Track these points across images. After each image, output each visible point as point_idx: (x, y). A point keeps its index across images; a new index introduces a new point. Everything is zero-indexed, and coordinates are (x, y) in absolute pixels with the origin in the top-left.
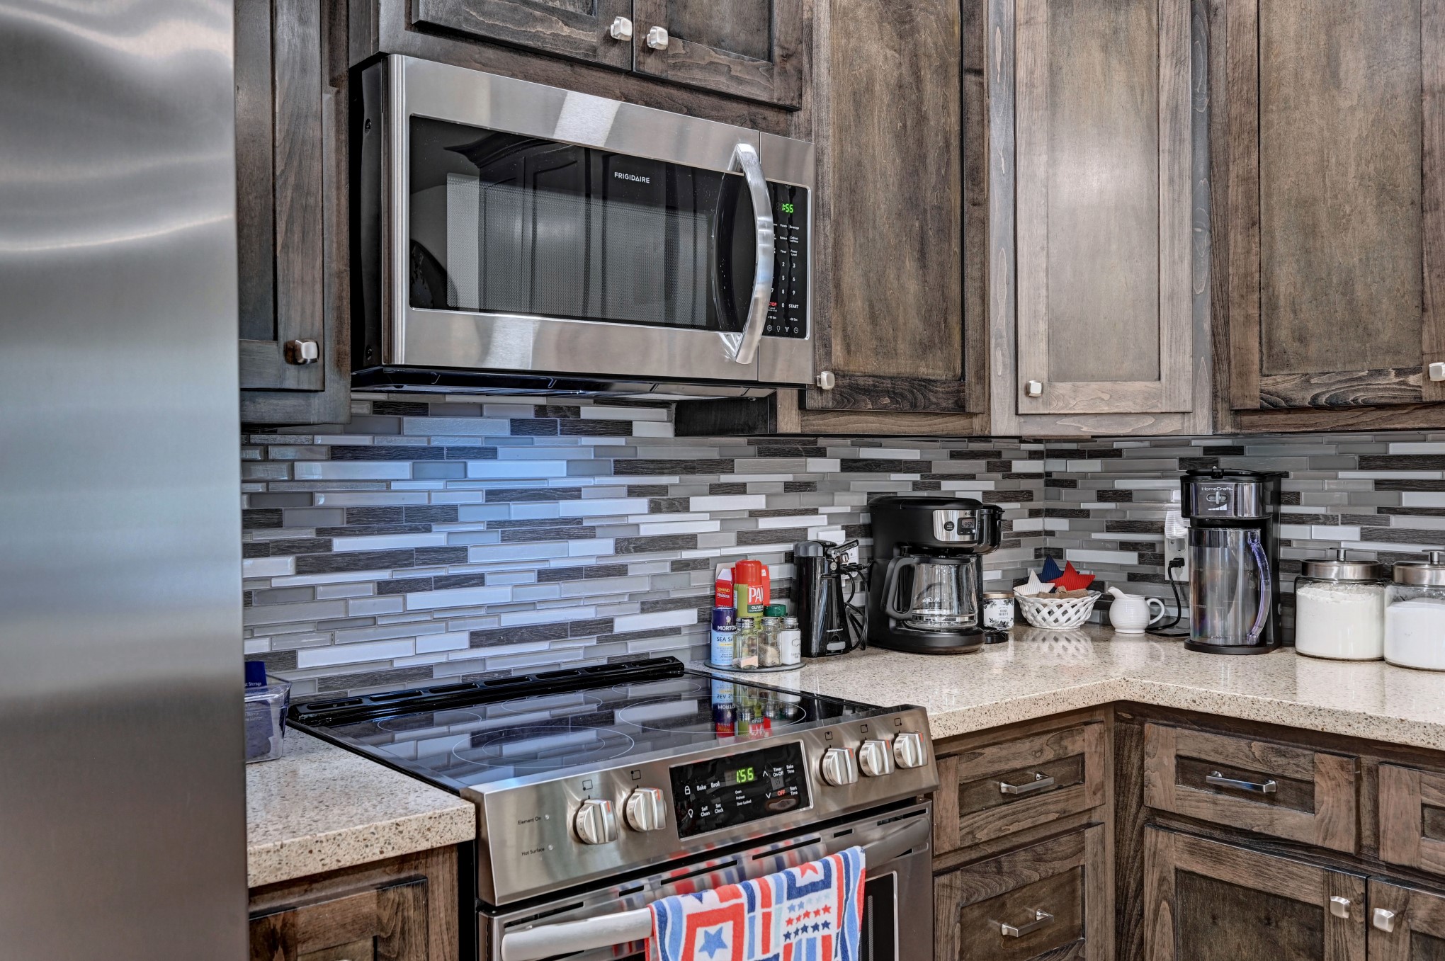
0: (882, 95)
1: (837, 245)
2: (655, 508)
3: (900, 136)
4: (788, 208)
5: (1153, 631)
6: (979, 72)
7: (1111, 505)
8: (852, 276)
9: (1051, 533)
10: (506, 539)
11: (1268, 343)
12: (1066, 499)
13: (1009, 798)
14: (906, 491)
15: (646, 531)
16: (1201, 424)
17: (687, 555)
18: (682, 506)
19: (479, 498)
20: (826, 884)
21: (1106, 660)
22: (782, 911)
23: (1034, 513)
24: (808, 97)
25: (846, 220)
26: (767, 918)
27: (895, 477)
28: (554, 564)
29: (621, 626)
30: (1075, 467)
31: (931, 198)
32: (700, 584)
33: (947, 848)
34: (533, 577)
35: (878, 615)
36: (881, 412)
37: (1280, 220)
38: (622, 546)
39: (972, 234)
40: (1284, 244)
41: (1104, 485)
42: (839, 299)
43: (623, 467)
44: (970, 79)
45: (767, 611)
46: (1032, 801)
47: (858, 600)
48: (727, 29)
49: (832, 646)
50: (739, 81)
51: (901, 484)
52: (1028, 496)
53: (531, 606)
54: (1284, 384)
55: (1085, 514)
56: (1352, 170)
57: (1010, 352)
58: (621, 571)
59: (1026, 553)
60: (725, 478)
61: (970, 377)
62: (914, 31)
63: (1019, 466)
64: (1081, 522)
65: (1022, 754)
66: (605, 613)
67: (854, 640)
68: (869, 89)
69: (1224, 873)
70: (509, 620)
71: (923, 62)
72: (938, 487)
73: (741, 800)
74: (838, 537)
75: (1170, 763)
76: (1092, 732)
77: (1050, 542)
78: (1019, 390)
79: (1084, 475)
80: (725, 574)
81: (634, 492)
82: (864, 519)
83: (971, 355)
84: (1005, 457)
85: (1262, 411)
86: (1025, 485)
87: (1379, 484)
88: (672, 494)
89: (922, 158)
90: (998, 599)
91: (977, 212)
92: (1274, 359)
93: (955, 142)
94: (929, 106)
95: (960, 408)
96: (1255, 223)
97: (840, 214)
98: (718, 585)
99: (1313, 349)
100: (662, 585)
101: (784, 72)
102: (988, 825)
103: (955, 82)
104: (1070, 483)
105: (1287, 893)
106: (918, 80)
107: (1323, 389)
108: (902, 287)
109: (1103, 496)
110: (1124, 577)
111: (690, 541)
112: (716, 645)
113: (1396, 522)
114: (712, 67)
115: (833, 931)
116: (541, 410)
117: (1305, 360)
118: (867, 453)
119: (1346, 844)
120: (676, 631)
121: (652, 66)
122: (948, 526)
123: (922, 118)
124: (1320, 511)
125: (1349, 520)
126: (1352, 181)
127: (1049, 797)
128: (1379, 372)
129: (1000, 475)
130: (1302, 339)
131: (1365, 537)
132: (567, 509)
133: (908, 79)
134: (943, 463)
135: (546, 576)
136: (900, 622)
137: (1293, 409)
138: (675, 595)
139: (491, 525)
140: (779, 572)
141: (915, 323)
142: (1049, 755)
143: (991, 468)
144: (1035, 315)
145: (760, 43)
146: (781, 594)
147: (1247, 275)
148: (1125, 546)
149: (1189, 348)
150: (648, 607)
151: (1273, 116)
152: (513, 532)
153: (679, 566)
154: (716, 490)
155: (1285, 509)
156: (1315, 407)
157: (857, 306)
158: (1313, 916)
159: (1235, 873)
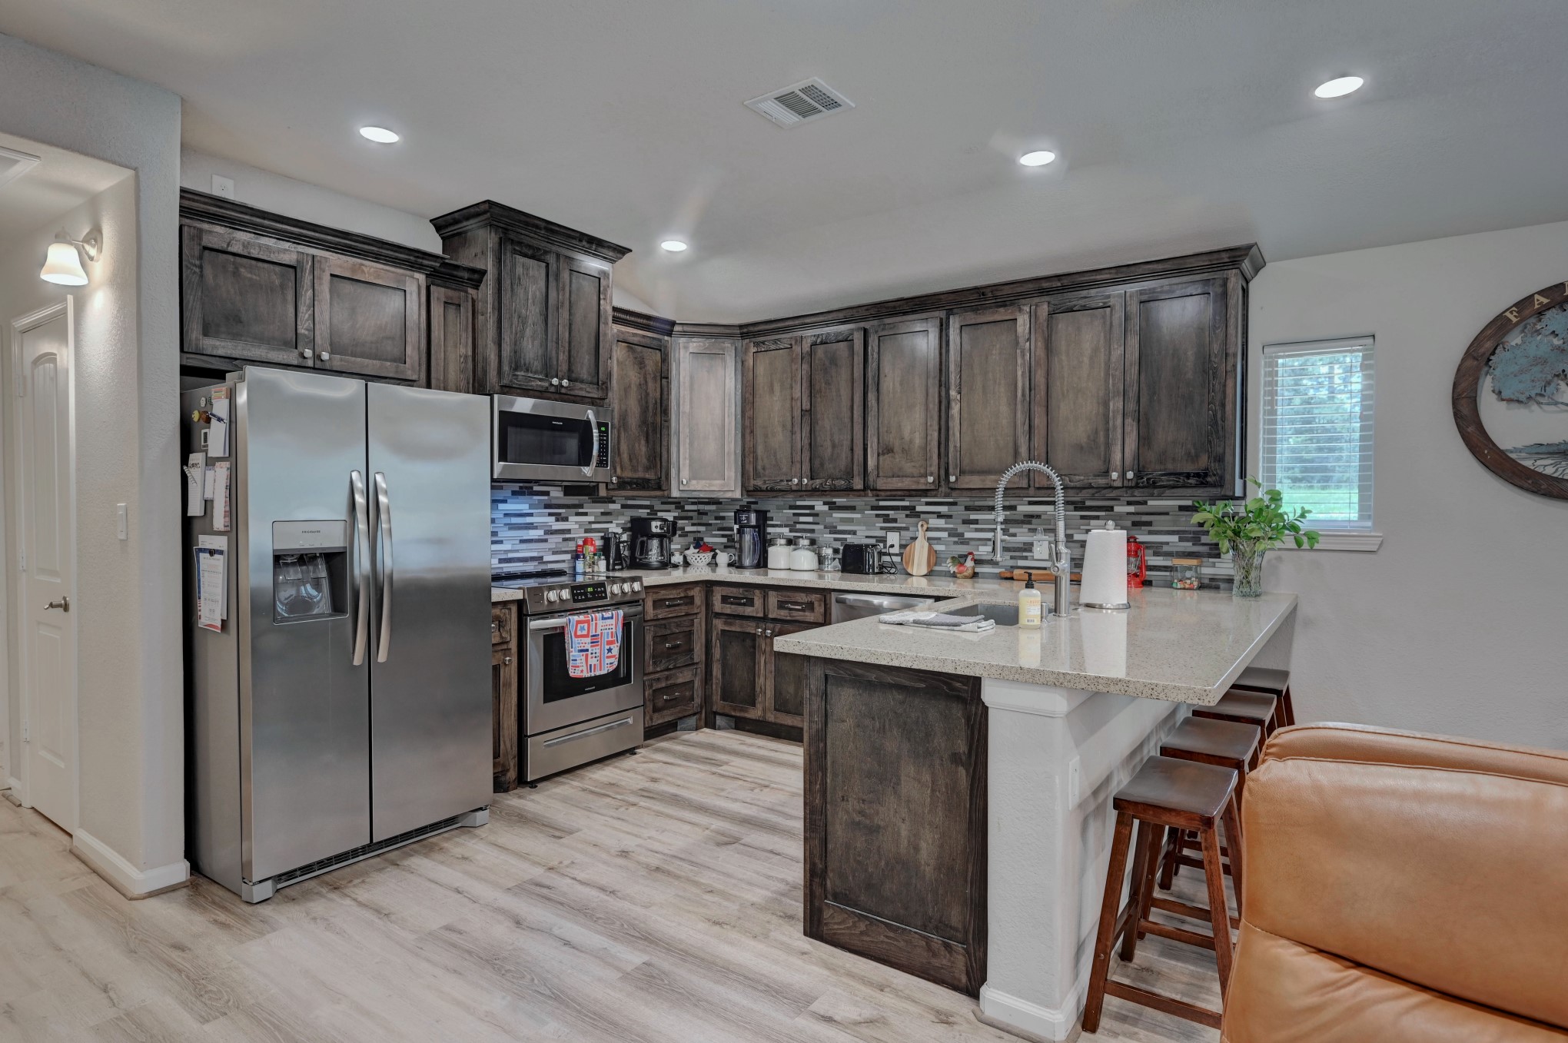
0: (634, 388)
1: (619, 437)
2: (557, 520)
3: (640, 401)
4: (603, 429)
5: (730, 565)
6: (667, 378)
7: (719, 522)
8: (624, 447)
9: (699, 532)
10: (510, 529)
11: (755, 469)
12: (705, 519)
13: (669, 606)
14: (645, 516)
15: (554, 528)
16: (738, 495)
17: (568, 536)
18: (566, 519)
19: (502, 516)
20: (612, 618)
21: (714, 571)
22: (600, 623)
23: (693, 525)
24: (610, 394)
25: (622, 429)
26: (596, 624)
27: (640, 511)
28: (525, 538)
29: (546, 559)
30: (707, 508)
31: (650, 420)
32: (572, 546)
33: (649, 619)
34: (518, 542)
35: (632, 556)
36: (632, 489)
37: (759, 432)
38: (547, 532)
39: (664, 431)
40: (760, 440)
41: (716, 514)
42: (619, 454)
43: (547, 506)
44: (664, 381)
45: (595, 555)
46: (677, 608)
47: (626, 553)
48: (585, 377)
49: (617, 567)
50: (589, 392)
51: (643, 513)
52: (691, 518)
53: (517, 551)
54: (759, 483)
55: (710, 525)
56: (776, 420)
57: (677, 469)
58: (546, 541)
59: (690, 539)
60: (581, 510)
61: (663, 478)
62: (645, 366)
63: (687, 507)
64: (709, 527)
65: (673, 594)
66: (540, 554)
67: (624, 565)
68: (630, 386)
69: (733, 629)
70: (510, 555)
71: (648, 376)
72: (656, 514)
73: (589, 596)
74: (620, 531)
75: (720, 598)
76: (697, 589)
77: (699, 535)
78: (680, 482)
79: (710, 511)
80: (580, 542)
81: (550, 514)
82: (629, 525)
83: (664, 471)
84: (682, 504)
85: (754, 491)
86: (690, 514)
87: (794, 514)
88: (563, 515)
89: (647, 407)
90: (677, 554)
91: (666, 424)
92: (757, 475)
93: (659, 401)
94: (650, 390)
95: (659, 488)
96: (752, 432)
97: (620, 427)
98: (578, 546)
99: (767, 472)
100: (560, 546)
101: (602, 389)
102: (662, 613)
103: (659, 381)
104: (706, 514)
105: (747, 631)
106: (646, 382)
107: (770, 485)
108: (640, 449)
109: (717, 518)
110: (722, 547)
111: (569, 531)
112: (577, 565)
113: (798, 526)
114: (581, 389)
115: (614, 630)
116: (521, 488)
117: (765, 476)
118: (630, 502)
119: (761, 615)
120: (564, 561)
121: (563, 391)
122: (656, 527)
123: (647, 394)
124: (779, 523)
125: (786, 526)
126: (776, 423)
127: (682, 607)
128: (782, 481)
129: (680, 511)
130: (764, 469)
131: (790, 531)
132: (529, 520)
133: (643, 382)
134: (658, 506)
135: (522, 541)
136: (640, 560)
137: (762, 491)
138: (563, 549)
139: (505, 524)
140: (599, 543)
141: (644, 461)
142: (682, 595)
143: (677, 508)
144: (685, 459)
145: (595, 380)
146: (599, 550)
147: (750, 448)
148: (723, 536)
149: (734, 470)
150: (554, 553)
151: (757, 399)
152: (513, 527)
153: (565, 540)
154: (578, 514)
155: (769, 522)
156: (767, 490)
157: (625, 456)
158: (754, 636)
159: (736, 628)
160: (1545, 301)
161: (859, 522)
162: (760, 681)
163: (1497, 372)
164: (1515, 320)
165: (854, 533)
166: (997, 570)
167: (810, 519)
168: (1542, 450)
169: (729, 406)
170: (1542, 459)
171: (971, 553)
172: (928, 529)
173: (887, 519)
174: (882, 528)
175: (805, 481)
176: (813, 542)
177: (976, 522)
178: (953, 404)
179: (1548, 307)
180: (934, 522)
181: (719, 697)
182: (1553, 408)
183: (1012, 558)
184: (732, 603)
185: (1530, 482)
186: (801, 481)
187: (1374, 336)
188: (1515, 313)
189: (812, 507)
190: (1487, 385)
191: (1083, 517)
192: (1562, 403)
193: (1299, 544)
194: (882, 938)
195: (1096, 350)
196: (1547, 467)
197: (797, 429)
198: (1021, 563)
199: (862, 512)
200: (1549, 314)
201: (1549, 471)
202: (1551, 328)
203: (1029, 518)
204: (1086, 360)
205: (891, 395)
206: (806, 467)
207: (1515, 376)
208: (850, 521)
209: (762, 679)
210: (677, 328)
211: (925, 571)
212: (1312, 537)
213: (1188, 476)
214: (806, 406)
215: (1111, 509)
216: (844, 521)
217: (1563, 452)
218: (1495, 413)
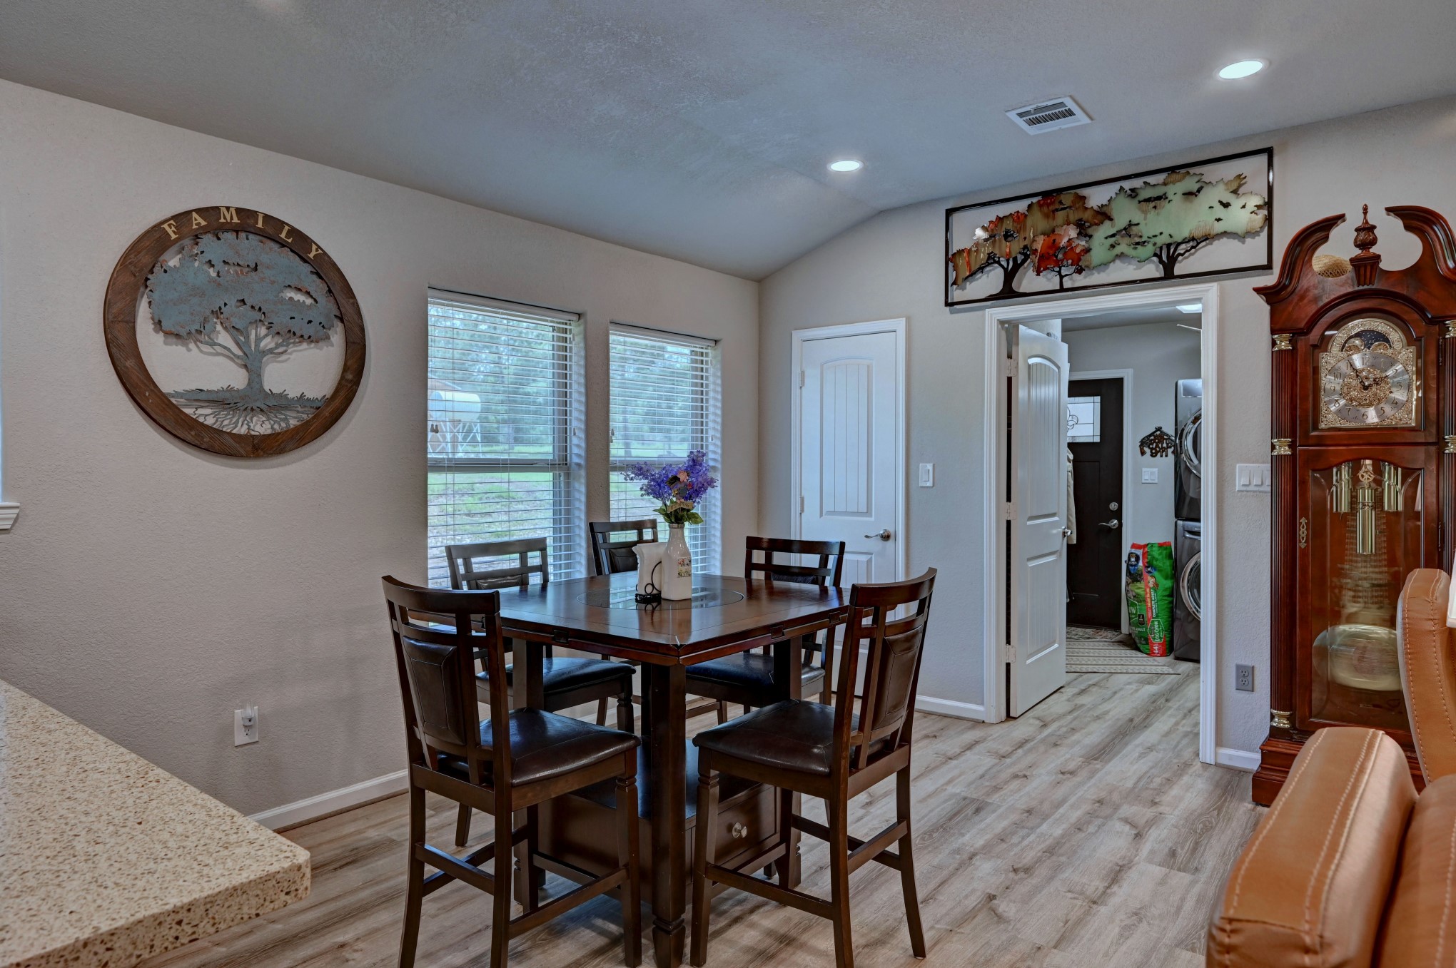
160: (203, 223)
163: (156, 295)
164: (173, 236)
168: (201, 397)
170: (202, 407)
179: (205, 230)
185: (193, 433)
188: (173, 228)
190: (143, 312)
192: (220, 345)
196: (206, 416)
200: (206, 239)
201: (210, 421)
202: (207, 257)
207: (175, 304)
217: (222, 401)
218: (154, 349)
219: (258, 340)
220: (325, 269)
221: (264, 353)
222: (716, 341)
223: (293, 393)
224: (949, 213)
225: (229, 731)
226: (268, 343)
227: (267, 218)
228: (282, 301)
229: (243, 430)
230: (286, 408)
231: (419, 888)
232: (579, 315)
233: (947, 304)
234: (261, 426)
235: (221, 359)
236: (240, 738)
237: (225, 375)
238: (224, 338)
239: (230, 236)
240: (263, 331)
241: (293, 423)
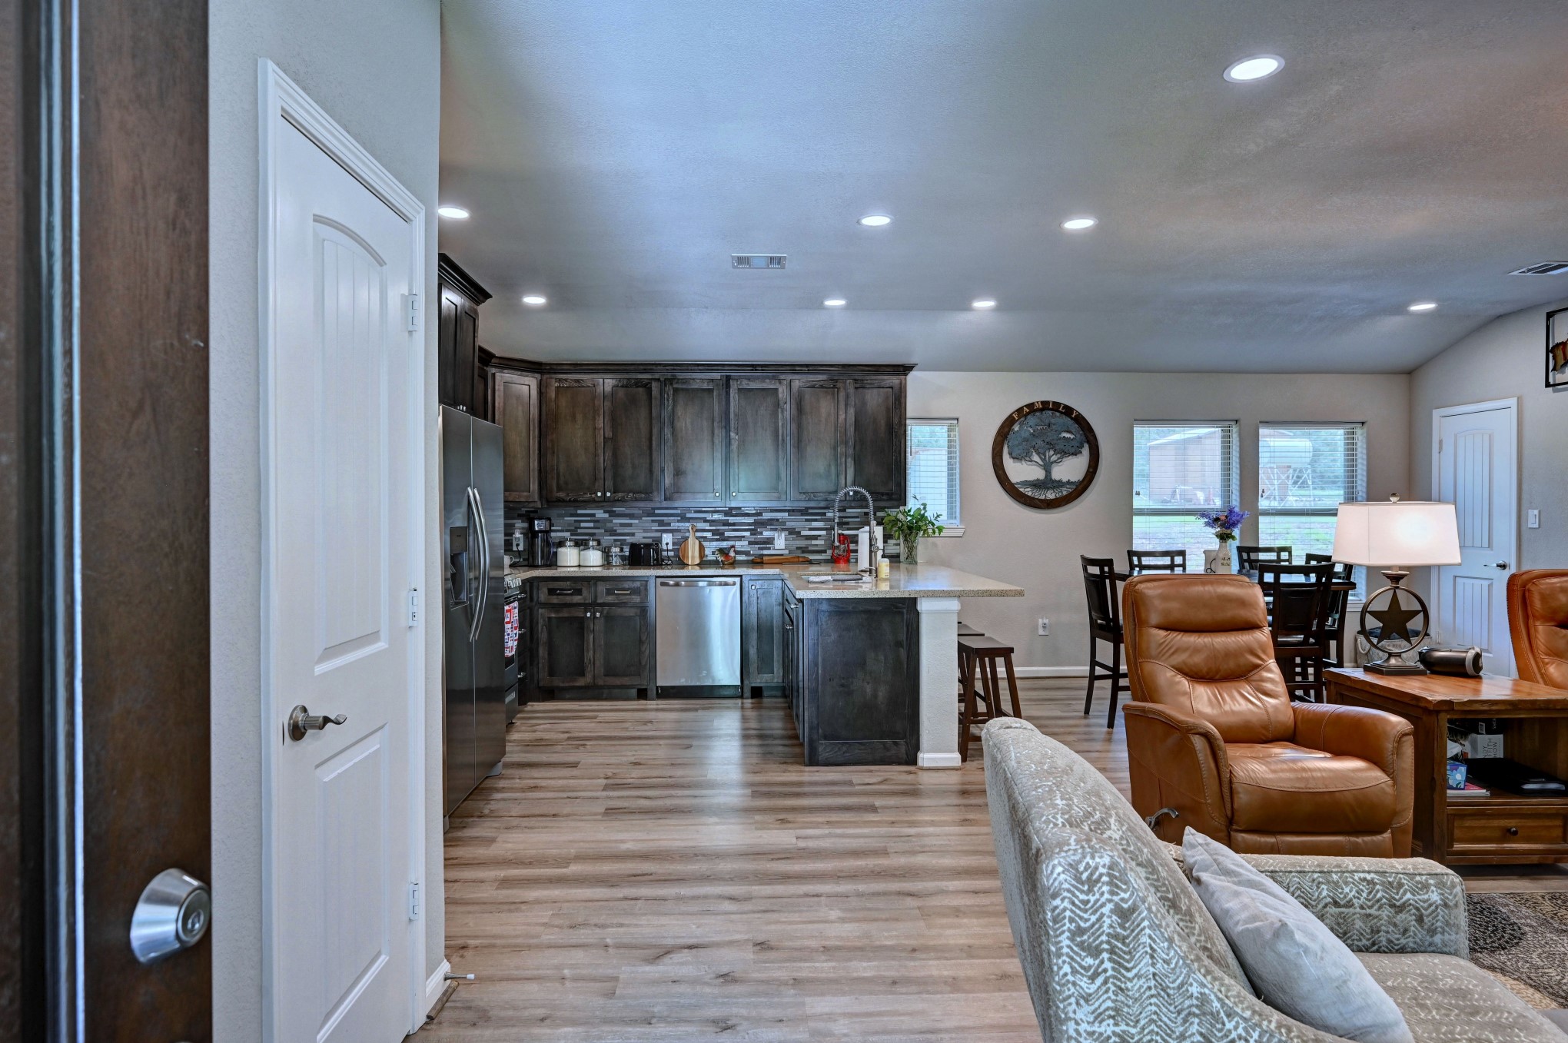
11: (558, 484)
16: (539, 504)
26: (511, 614)
37: (561, 453)
40: (562, 459)
54: (561, 495)
56: (579, 444)
69: (559, 615)
75: (546, 591)
85: (556, 502)
87: (575, 521)
92: (559, 489)
99: (569, 487)
105: (576, 615)
107: (572, 497)
113: (579, 531)
115: (516, 618)
117: (567, 489)
119: (589, 601)
124: (562, 528)
125: (567, 531)
126: (579, 446)
128: (585, 494)
130: (566, 484)
131: (572, 535)
137: (564, 502)
149: (536, 484)
151: (559, 426)
156: (570, 501)
158: (583, 619)
159: (565, 614)
160: (1028, 410)
161: (637, 526)
162: (589, 655)
163: (1010, 443)
164: (1016, 418)
165: (633, 534)
166: (751, 558)
167: (592, 525)
168: (1026, 483)
169: (534, 431)
170: (1027, 488)
171: (733, 547)
172: (697, 531)
173: (661, 523)
174: (657, 531)
175: (608, 494)
176: (599, 544)
177: (734, 524)
178: (733, 441)
179: (1028, 414)
180: (701, 525)
181: (546, 674)
182: (1029, 463)
183: (760, 549)
184: (559, 595)
185: (1023, 499)
186: (604, 494)
187: (958, 419)
188: (1016, 415)
189: (593, 515)
190: (1006, 450)
191: (807, 520)
192: (1034, 461)
193: (934, 532)
194: (857, 751)
195: (829, 415)
196: (1028, 491)
197: (601, 451)
198: (766, 552)
199: (639, 517)
200: (1029, 417)
201: (1030, 494)
202: (1030, 424)
203: (770, 522)
204: (823, 420)
205: (684, 432)
206: (609, 483)
207: (1017, 446)
208: (630, 525)
209: (591, 653)
210: (493, 360)
211: (697, 561)
212: (940, 529)
213: (882, 494)
214: (609, 434)
215: (824, 514)
216: (622, 525)
217: (1036, 485)
218: (1009, 464)
219: (1050, 457)
220: (1081, 422)
221: (1052, 463)
222: (1363, 423)
223: (1065, 480)
224: (1550, 315)
225: (1036, 628)
226: (1054, 458)
227: (1054, 403)
228: (1060, 439)
229: (1043, 497)
230: (1062, 486)
231: (1093, 678)
232: (1237, 421)
233: (1548, 385)
234: (1051, 495)
235: (1034, 467)
236: (1041, 632)
237: (1037, 474)
238: (1036, 458)
239: (1038, 414)
240: (1052, 452)
241: (1065, 493)
